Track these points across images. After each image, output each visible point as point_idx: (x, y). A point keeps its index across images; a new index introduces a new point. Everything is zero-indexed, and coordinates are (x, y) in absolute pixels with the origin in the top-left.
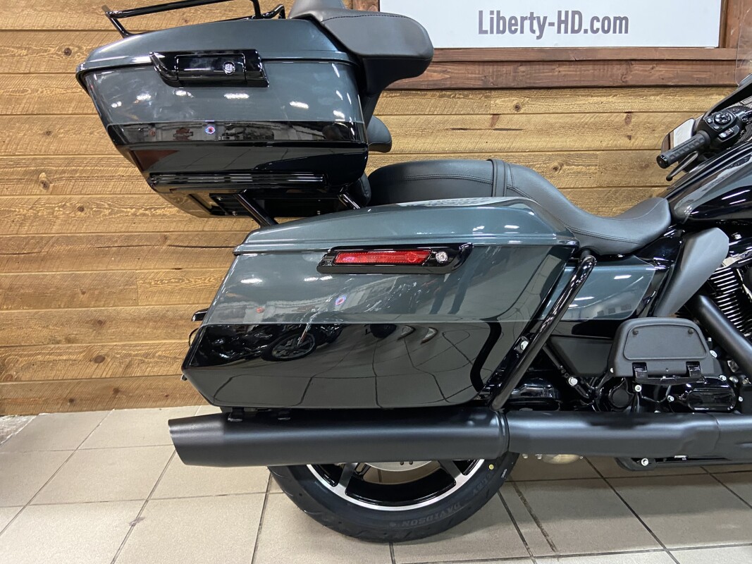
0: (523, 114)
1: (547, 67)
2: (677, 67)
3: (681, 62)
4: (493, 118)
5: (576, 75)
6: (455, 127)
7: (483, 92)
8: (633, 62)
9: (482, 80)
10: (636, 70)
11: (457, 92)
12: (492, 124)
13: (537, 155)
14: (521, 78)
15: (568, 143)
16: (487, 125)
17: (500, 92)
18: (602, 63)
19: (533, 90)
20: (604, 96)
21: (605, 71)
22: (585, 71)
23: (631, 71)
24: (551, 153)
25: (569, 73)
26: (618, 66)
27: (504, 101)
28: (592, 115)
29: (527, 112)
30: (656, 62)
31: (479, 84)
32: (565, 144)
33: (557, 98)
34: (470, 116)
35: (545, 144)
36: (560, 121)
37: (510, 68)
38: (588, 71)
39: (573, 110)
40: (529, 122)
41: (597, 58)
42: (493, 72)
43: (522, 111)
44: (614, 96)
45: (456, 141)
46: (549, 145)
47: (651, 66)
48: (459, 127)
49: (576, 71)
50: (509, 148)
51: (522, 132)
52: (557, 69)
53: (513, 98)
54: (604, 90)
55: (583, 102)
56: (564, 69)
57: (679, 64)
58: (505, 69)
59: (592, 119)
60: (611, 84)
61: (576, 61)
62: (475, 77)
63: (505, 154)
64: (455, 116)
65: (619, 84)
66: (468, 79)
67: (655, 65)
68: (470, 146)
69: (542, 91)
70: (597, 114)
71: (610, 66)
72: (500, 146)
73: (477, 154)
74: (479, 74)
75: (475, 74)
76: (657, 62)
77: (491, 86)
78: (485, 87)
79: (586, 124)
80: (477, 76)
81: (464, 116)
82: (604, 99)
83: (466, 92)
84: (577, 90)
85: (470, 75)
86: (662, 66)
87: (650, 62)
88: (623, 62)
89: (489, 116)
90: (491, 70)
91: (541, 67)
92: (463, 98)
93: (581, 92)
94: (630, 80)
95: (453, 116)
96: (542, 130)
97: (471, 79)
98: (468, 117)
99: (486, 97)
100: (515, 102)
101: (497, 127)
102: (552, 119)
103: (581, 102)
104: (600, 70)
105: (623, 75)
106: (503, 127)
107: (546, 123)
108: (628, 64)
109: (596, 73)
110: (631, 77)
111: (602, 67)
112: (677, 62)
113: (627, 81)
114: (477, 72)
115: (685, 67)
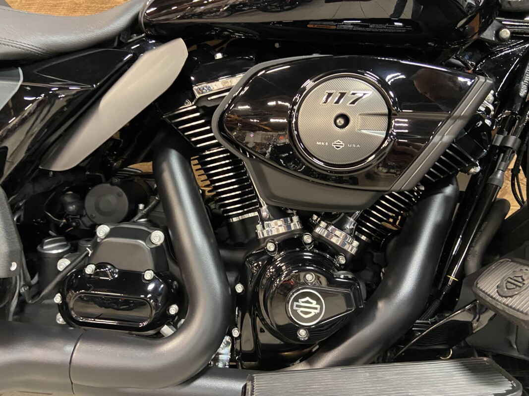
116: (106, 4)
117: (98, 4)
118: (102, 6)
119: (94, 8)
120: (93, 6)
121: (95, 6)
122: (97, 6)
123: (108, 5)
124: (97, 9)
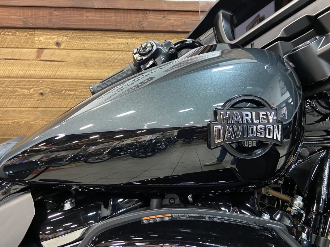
0: (63, 49)
1: (76, 13)
2: (184, 16)
3: (187, 13)
4: (38, 52)
5: (101, 20)
6: (7, 58)
7: (28, 30)
8: (147, 12)
9: (23, 21)
10: (151, 18)
11: (6, 30)
12: (38, 56)
13: (78, 82)
14: (55, 20)
15: (103, 74)
16: (33, 56)
17: (41, 31)
18: (121, 11)
19: (70, 31)
20: (129, 38)
21: (126, 18)
22: (108, 17)
23: (146, 19)
24: (89, 81)
25: (95, 18)
26: (136, 15)
27: (46, 39)
28: (120, 52)
29: (66, 48)
30: (166, 13)
31: (20, 24)
32: (100, 74)
33: (90, 38)
34: (19, 49)
35: (84, 73)
36: (95, 56)
37: (46, 12)
38: (112, 17)
39: (104, 48)
40: (69, 55)
41: (116, 8)
42: (32, 15)
43: (62, 47)
44: (137, 38)
45: (9, 68)
46: (88, 75)
47: (163, 16)
48: (10, 58)
49: (101, 17)
50: (55, 76)
51: (64, 63)
52: (85, 15)
53: (53, 37)
54: (128, 34)
55: (112, 42)
56: (91, 15)
57: (185, 15)
58: (42, 12)
59: (121, 56)
60: (131, 29)
61: (99, 8)
62: (18, 19)
63: (52, 80)
64: (6, 49)
65: (138, 29)
66: (11, 20)
67: (166, 15)
68: (21, 73)
69: (77, 32)
70: (124, 52)
71: (129, 15)
72: (46, 73)
73: (27, 80)
74: (20, 16)
75: (17, 16)
76: (168, 13)
77: (31, 26)
78: (26, 26)
79: (116, 59)
80: (18, 17)
81: (14, 49)
82: (129, 41)
83: (13, 31)
84: (106, 32)
85: (12, 17)
86: (171, 15)
87: (162, 12)
88: (139, 12)
89: (35, 50)
90: (30, 13)
91: (72, 12)
92: (12, 35)
93: (110, 34)
94: (146, 26)
95: (4, 49)
96: (81, 63)
97: (14, 20)
98: (17, 50)
99: (31, 35)
100: (55, 40)
101: (42, 59)
102: (88, 54)
103: (110, 42)
104: (121, 17)
105: (140, 22)
106: (47, 59)
107: (83, 57)
108: (144, 13)
109: (117, 19)
110: (147, 24)
111: (122, 15)
112: (184, 13)
113: (143, 27)
114: (18, 14)
115: (190, 17)
116: (14, 93)
117: (8, 93)
118: (11, 94)
119: (5, 96)
120: (5, 95)
121: (6, 95)
122: (7, 94)
123: (15, 94)
124: (7, 96)
